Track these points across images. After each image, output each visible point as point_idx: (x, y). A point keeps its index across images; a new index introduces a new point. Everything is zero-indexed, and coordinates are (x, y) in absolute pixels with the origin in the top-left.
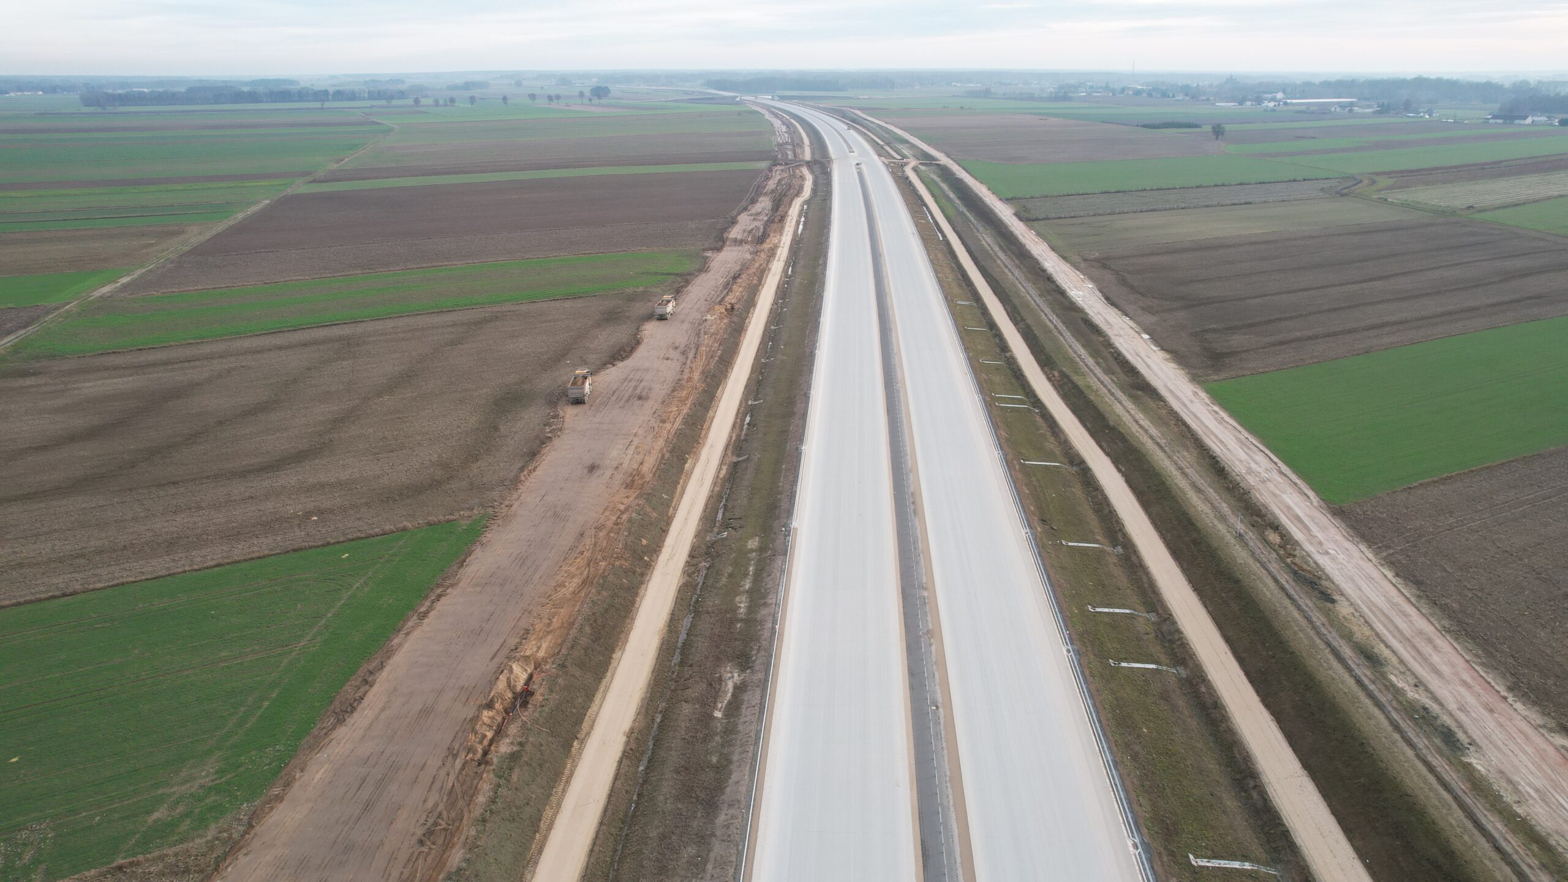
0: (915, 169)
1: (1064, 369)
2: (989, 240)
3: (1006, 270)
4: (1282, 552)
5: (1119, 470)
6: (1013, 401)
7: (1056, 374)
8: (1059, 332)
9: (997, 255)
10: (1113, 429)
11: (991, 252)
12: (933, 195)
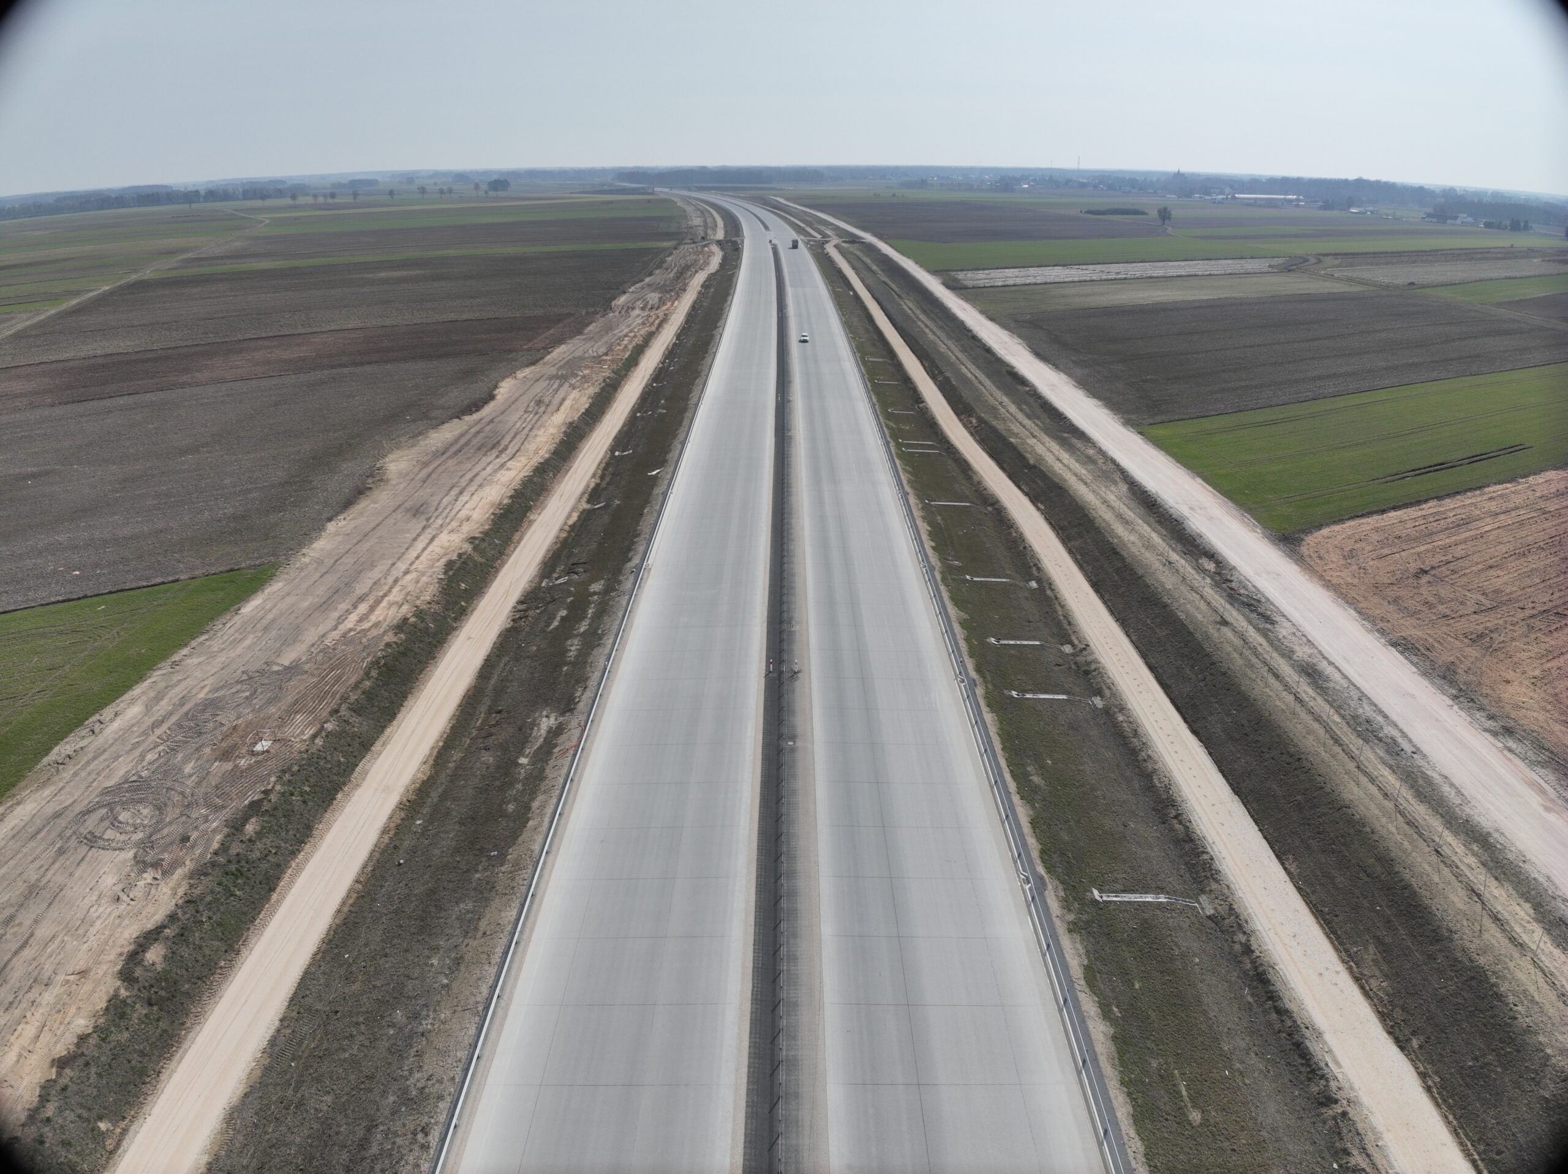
0: (836, 246)
1: (983, 415)
2: (911, 305)
3: (927, 331)
4: (1218, 578)
5: (1038, 509)
6: (922, 446)
7: (974, 421)
8: (980, 382)
9: (918, 318)
10: (1033, 468)
11: (912, 315)
12: (854, 268)
